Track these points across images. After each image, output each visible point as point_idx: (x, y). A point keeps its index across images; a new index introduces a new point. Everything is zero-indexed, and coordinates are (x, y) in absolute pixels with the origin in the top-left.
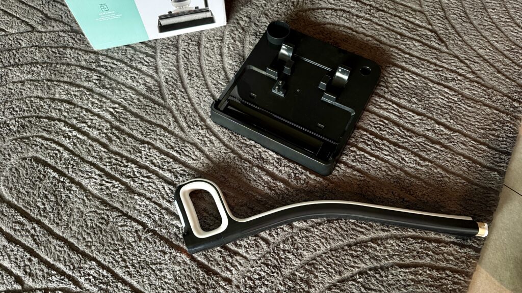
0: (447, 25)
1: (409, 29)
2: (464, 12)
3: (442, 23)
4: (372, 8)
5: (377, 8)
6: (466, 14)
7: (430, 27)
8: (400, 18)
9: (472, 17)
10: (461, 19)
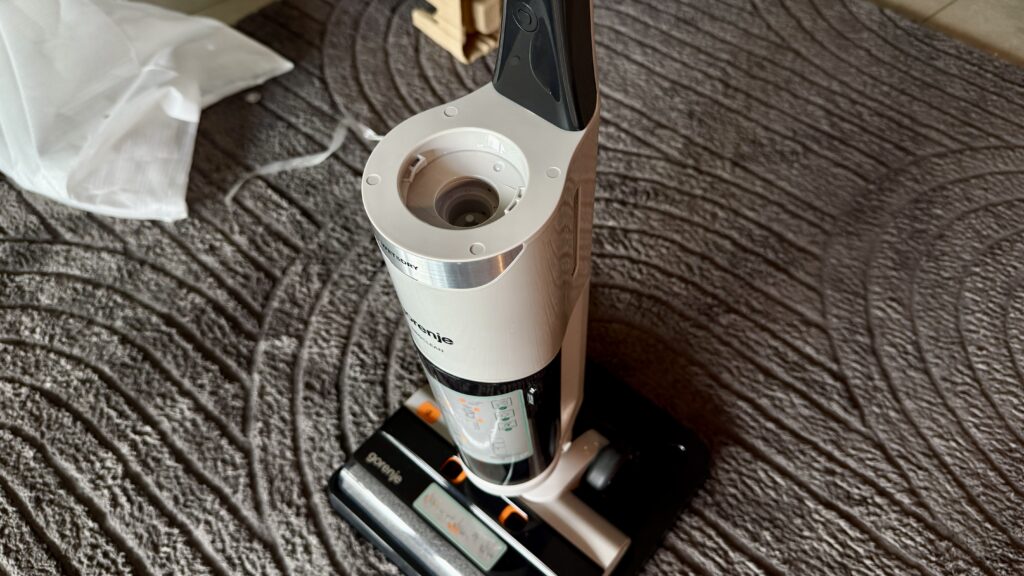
0: (873, 368)
1: (787, 362)
2: (916, 344)
3: (863, 362)
4: (716, 302)
5: (727, 305)
6: (918, 349)
7: (834, 367)
8: (775, 336)
9: (929, 357)
10: (905, 360)
